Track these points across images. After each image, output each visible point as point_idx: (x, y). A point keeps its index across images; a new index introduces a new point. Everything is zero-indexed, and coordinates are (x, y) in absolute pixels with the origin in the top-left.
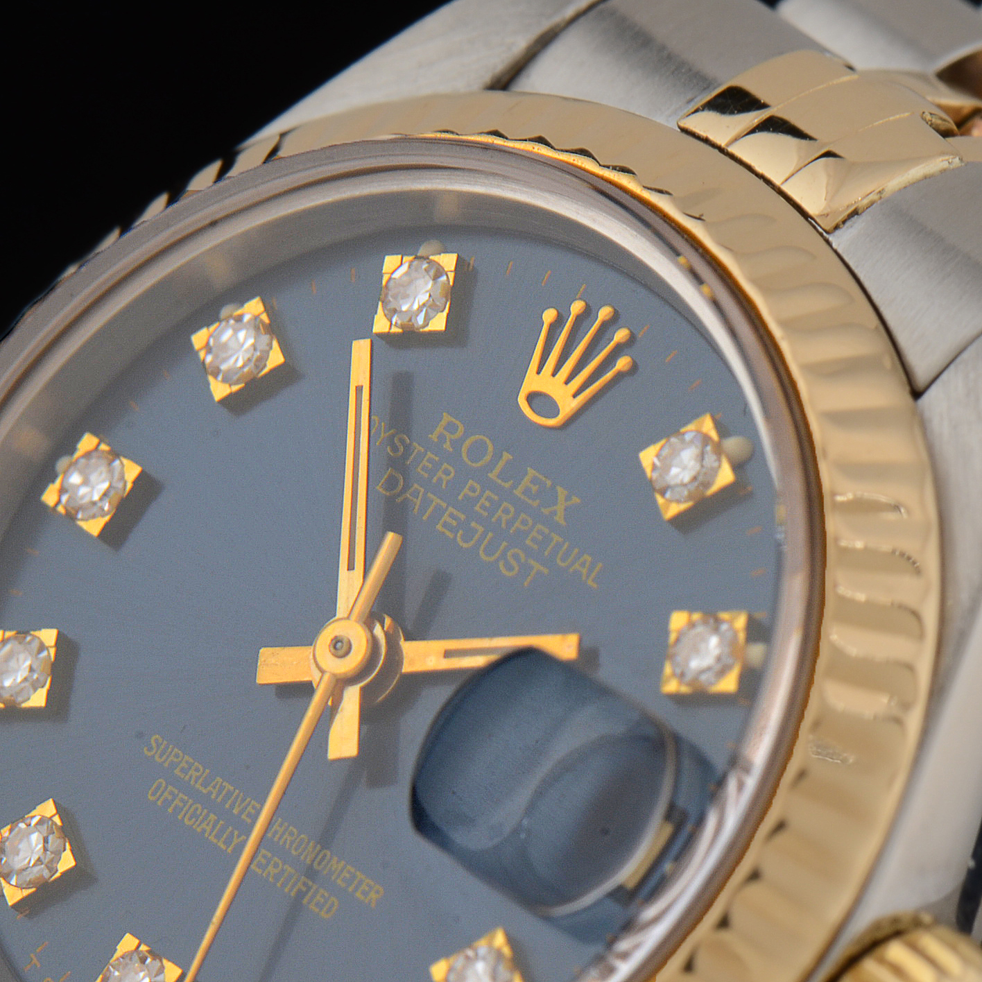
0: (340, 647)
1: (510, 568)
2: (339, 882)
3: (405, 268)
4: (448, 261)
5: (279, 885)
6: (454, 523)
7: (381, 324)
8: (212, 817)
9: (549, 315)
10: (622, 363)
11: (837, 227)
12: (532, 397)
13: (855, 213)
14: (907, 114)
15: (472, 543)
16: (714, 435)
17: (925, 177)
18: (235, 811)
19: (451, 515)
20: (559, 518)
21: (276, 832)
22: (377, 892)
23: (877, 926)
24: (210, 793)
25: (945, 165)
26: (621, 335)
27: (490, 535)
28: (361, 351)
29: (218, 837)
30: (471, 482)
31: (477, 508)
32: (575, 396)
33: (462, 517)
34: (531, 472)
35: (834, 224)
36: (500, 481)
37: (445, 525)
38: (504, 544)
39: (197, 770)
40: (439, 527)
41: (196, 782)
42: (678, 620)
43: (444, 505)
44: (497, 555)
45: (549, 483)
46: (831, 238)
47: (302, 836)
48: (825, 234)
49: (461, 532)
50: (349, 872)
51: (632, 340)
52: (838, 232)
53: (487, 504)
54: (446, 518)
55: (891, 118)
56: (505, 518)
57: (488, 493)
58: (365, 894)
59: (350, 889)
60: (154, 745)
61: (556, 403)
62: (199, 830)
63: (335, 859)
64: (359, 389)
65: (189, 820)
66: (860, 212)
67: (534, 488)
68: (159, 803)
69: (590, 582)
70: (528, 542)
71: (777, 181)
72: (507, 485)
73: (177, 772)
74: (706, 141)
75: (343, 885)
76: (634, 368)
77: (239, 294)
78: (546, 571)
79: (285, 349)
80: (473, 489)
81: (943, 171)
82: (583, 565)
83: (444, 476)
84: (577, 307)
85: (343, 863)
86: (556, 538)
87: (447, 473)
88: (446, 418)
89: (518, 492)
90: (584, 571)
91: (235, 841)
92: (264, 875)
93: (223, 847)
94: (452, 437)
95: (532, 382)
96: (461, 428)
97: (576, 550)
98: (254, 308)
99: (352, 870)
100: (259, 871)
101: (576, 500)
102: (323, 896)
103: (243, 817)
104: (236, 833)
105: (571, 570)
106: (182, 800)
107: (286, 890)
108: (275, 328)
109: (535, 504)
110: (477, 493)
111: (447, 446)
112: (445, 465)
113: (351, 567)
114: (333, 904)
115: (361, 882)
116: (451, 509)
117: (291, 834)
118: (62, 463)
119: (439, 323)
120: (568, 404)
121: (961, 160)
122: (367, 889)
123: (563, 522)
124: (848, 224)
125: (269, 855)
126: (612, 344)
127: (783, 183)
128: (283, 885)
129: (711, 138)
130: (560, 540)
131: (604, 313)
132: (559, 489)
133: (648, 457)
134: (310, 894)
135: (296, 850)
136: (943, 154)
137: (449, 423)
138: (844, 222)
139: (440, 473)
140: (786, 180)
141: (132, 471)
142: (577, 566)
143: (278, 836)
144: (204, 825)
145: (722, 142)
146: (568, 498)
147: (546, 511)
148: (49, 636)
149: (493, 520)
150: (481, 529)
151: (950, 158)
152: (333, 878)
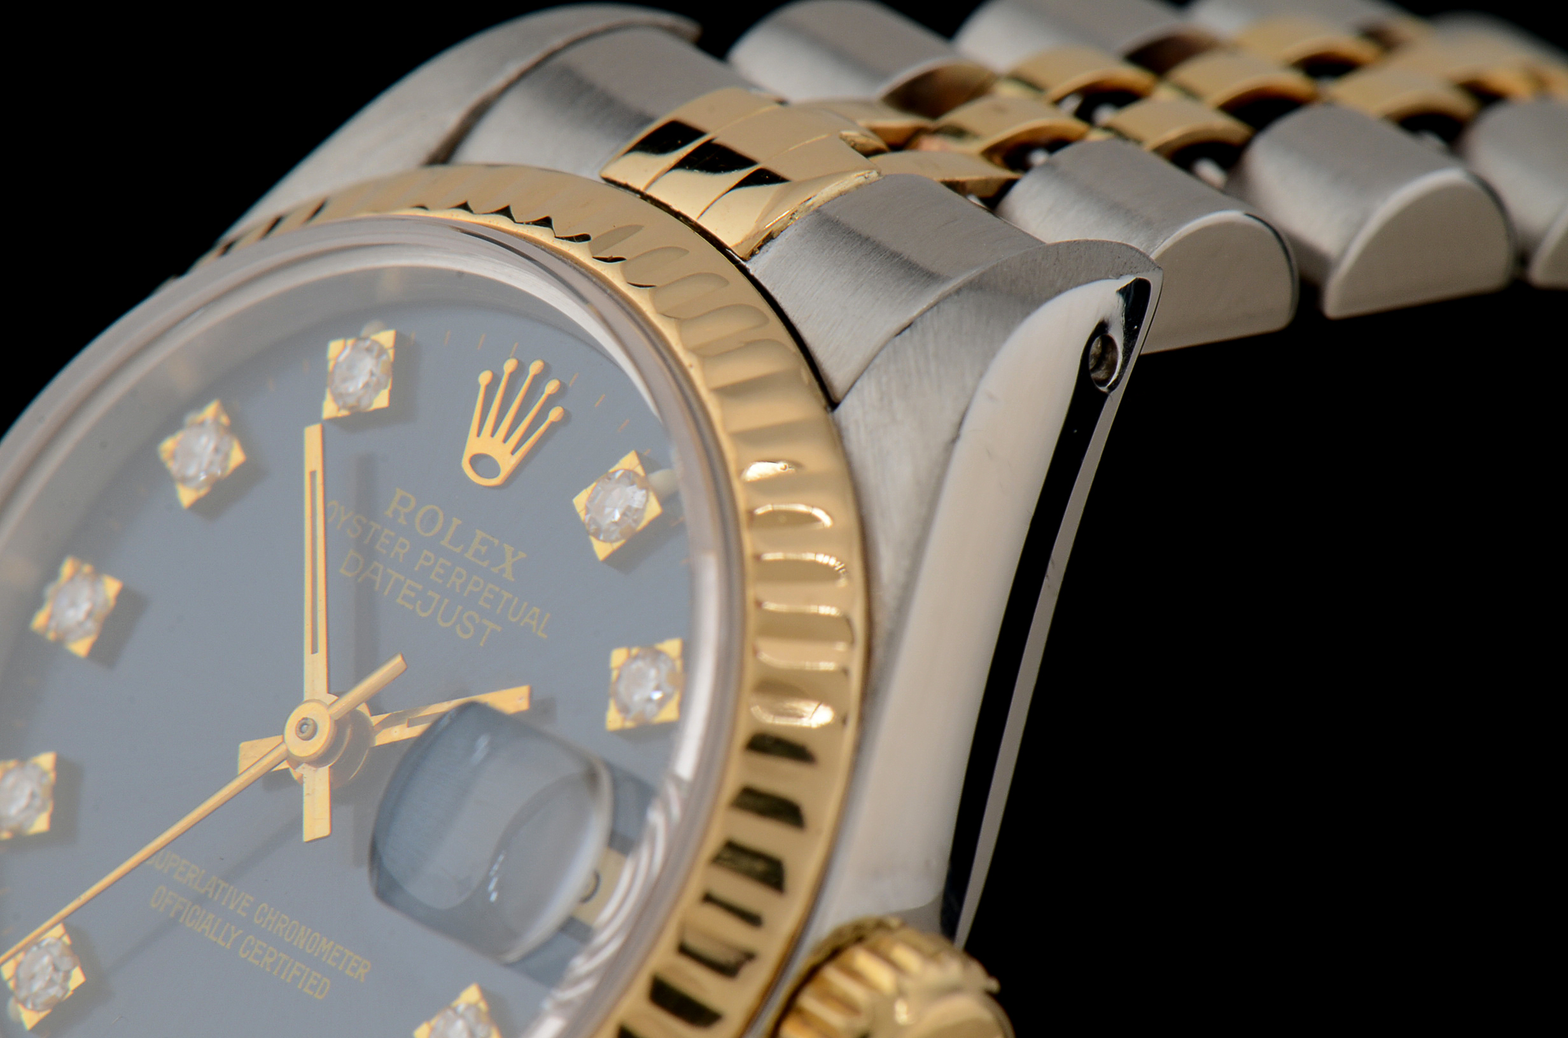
0: (307, 729)
1: (466, 631)
2: (329, 962)
3: (347, 352)
4: (386, 338)
5: (275, 973)
6: (413, 594)
7: (330, 409)
8: (210, 916)
9: (485, 378)
10: (555, 414)
11: (753, 254)
12: (476, 460)
13: (770, 238)
14: (824, 136)
15: (430, 612)
16: (640, 470)
17: (841, 194)
18: (231, 907)
19: (410, 588)
20: (508, 575)
21: (270, 921)
22: (365, 966)
23: (838, 933)
24: (207, 892)
25: (861, 180)
26: (551, 387)
27: (446, 601)
28: (313, 436)
29: (217, 935)
30: (425, 552)
31: (432, 577)
32: (513, 452)
33: (420, 587)
34: (480, 534)
35: (749, 251)
36: (451, 547)
37: (404, 597)
38: (460, 608)
40: (399, 601)
41: (193, 883)
42: (618, 657)
43: (402, 578)
44: (454, 618)
45: (496, 542)
46: (747, 265)
47: (293, 922)
48: (742, 262)
49: (419, 602)
50: (338, 950)
51: (563, 390)
52: (754, 259)
53: (442, 571)
54: (405, 590)
55: (807, 142)
56: (458, 582)
57: (441, 560)
58: (354, 970)
59: (340, 968)
61: (497, 464)
62: (199, 930)
63: (324, 940)
64: (313, 474)
65: (191, 920)
66: (775, 236)
67: (484, 549)
68: (162, 908)
69: (540, 634)
70: (481, 603)
71: (693, 217)
72: (458, 550)
74: (626, 187)
75: (334, 964)
76: (566, 418)
77: (198, 402)
78: (499, 629)
79: (246, 447)
80: (427, 559)
81: (859, 186)
82: (532, 617)
83: (400, 551)
84: (509, 366)
85: (331, 943)
86: (507, 595)
87: (403, 546)
88: (399, 493)
89: (469, 555)
90: (534, 623)
91: (233, 936)
92: (261, 966)
93: (223, 944)
94: (406, 510)
95: (475, 445)
96: (413, 501)
97: (525, 604)
98: (211, 410)
99: (341, 948)
100: (256, 962)
101: (522, 555)
102: (315, 978)
103: (239, 911)
104: (233, 928)
105: (522, 624)
106: (182, 903)
107: (282, 977)
108: (237, 428)
109: (485, 564)
110: (432, 562)
111: (402, 520)
112: (401, 539)
113: (314, 650)
114: (325, 984)
115: (349, 959)
116: (409, 582)
117: (284, 922)
118: (50, 591)
119: (382, 400)
120: (507, 462)
121: (879, 173)
122: (355, 965)
123: (511, 579)
124: (765, 248)
125: (265, 945)
126: (544, 397)
127: (698, 218)
128: (280, 972)
129: (631, 183)
130: (511, 596)
131: (535, 367)
132: (505, 546)
133: (580, 501)
134: (304, 978)
135: (289, 935)
136: (856, 170)
137: (402, 497)
138: (760, 248)
140: (702, 214)
141: (111, 587)
142: (527, 619)
143: (271, 925)
144: (203, 925)
145: (640, 186)
146: (514, 555)
147: (495, 570)
148: (46, 760)
149: (448, 586)
150: (437, 597)
151: (866, 173)
152: (324, 959)
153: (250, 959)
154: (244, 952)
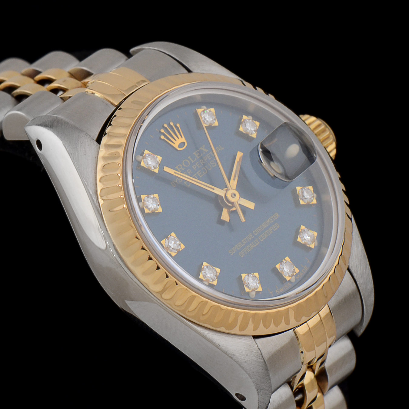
1: (214, 165)
4: (146, 152)
6: (201, 173)
7: (156, 171)
8: (250, 244)
9: (162, 137)
10: (178, 125)
12: (179, 147)
18: (251, 239)
19: (199, 173)
20: (207, 151)
21: (258, 231)
22: (277, 214)
24: (245, 243)
26: (172, 124)
27: (206, 166)
29: (255, 245)
30: (193, 167)
31: (199, 167)
32: (182, 137)
34: (194, 153)
36: (194, 161)
37: (201, 175)
38: (209, 164)
39: (239, 245)
40: (201, 176)
41: (241, 245)
42: (241, 129)
43: (196, 174)
45: (198, 150)
47: (260, 226)
49: (203, 172)
50: (271, 219)
53: (199, 165)
54: (199, 175)
56: (203, 162)
57: (196, 164)
58: (276, 217)
59: (274, 220)
60: (231, 252)
61: (182, 142)
62: (252, 248)
65: (249, 249)
67: (198, 154)
68: (244, 255)
69: (222, 149)
70: (210, 159)
72: (196, 159)
73: (238, 249)
75: (273, 221)
80: (194, 167)
82: (218, 149)
83: (190, 172)
84: (162, 131)
85: (268, 220)
87: (189, 171)
90: (220, 149)
91: (257, 241)
93: (258, 244)
94: (181, 167)
95: (176, 146)
96: (180, 165)
99: (270, 218)
101: (204, 146)
102: (274, 226)
103: (252, 238)
106: (245, 250)
107: (271, 233)
108: (149, 194)
109: (202, 155)
110: (196, 166)
112: (187, 171)
114: (276, 224)
115: (273, 217)
116: (198, 173)
117: (259, 228)
119: (160, 158)
120: (183, 140)
123: (208, 150)
125: (262, 235)
126: (173, 126)
128: (269, 233)
131: (166, 125)
132: (200, 149)
134: (273, 229)
135: (263, 228)
137: (178, 167)
139: (189, 173)
142: (218, 150)
144: (252, 247)
150: (204, 168)
152: (271, 223)
153: (264, 239)
154: (261, 239)
